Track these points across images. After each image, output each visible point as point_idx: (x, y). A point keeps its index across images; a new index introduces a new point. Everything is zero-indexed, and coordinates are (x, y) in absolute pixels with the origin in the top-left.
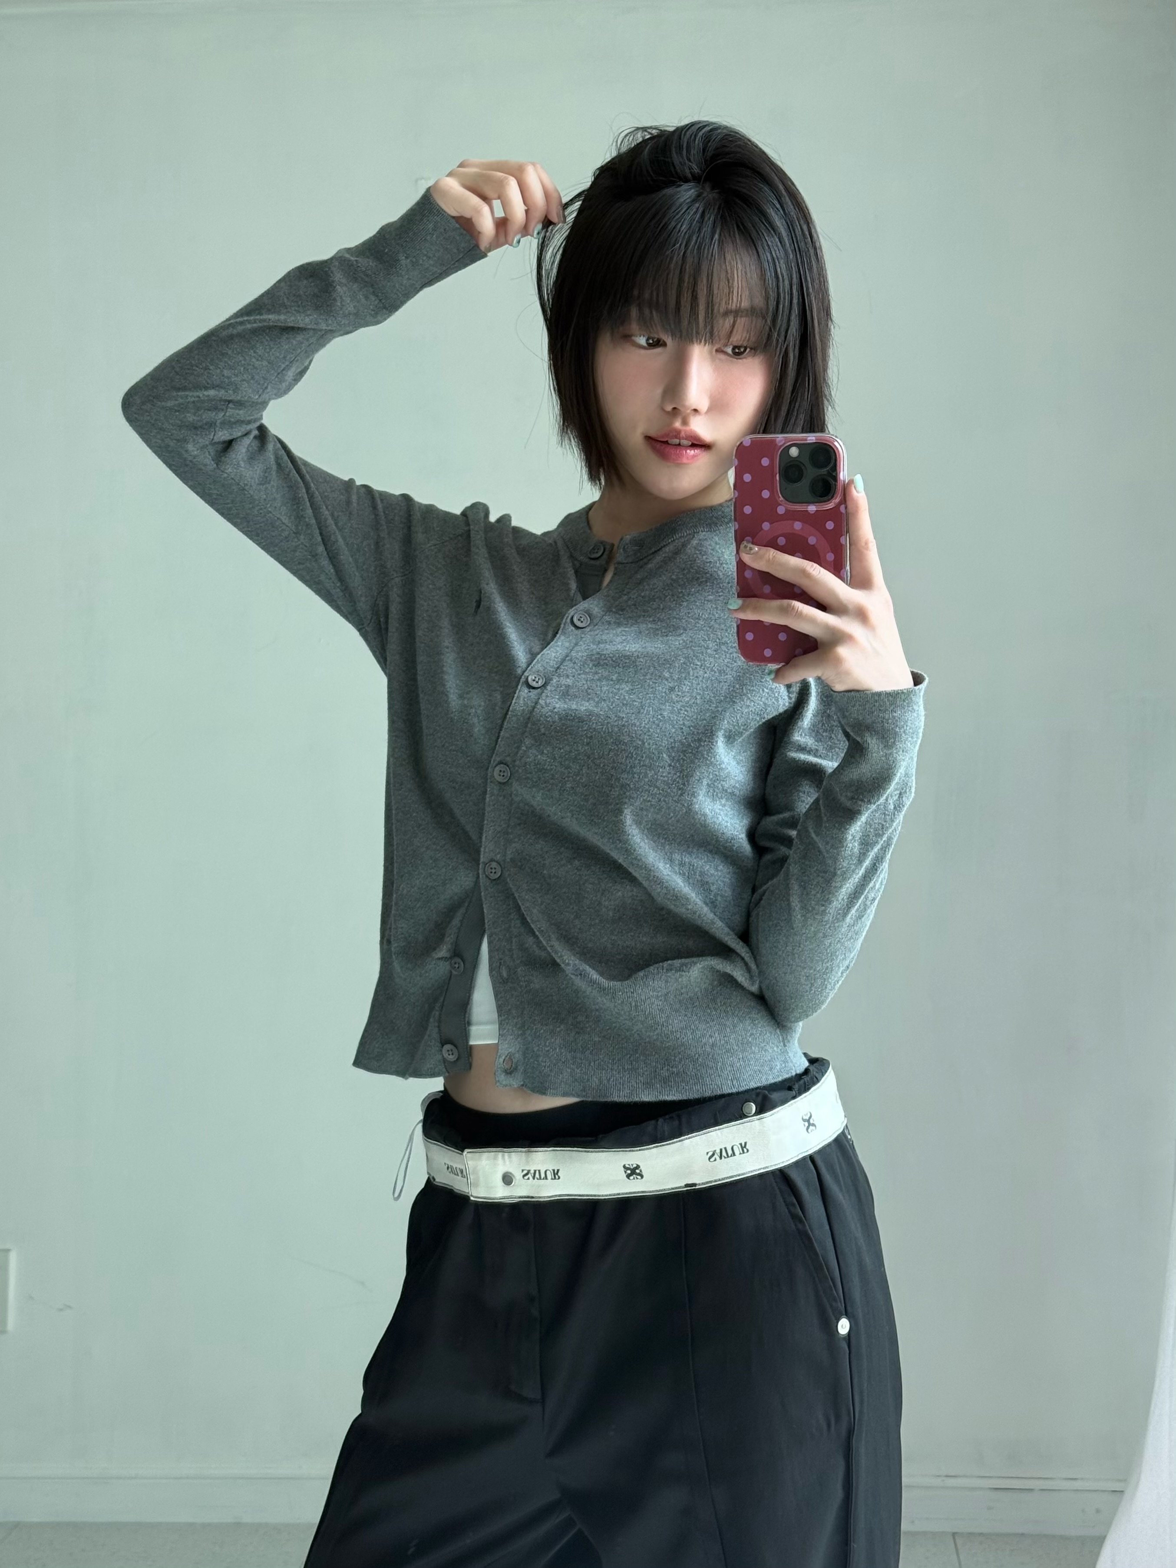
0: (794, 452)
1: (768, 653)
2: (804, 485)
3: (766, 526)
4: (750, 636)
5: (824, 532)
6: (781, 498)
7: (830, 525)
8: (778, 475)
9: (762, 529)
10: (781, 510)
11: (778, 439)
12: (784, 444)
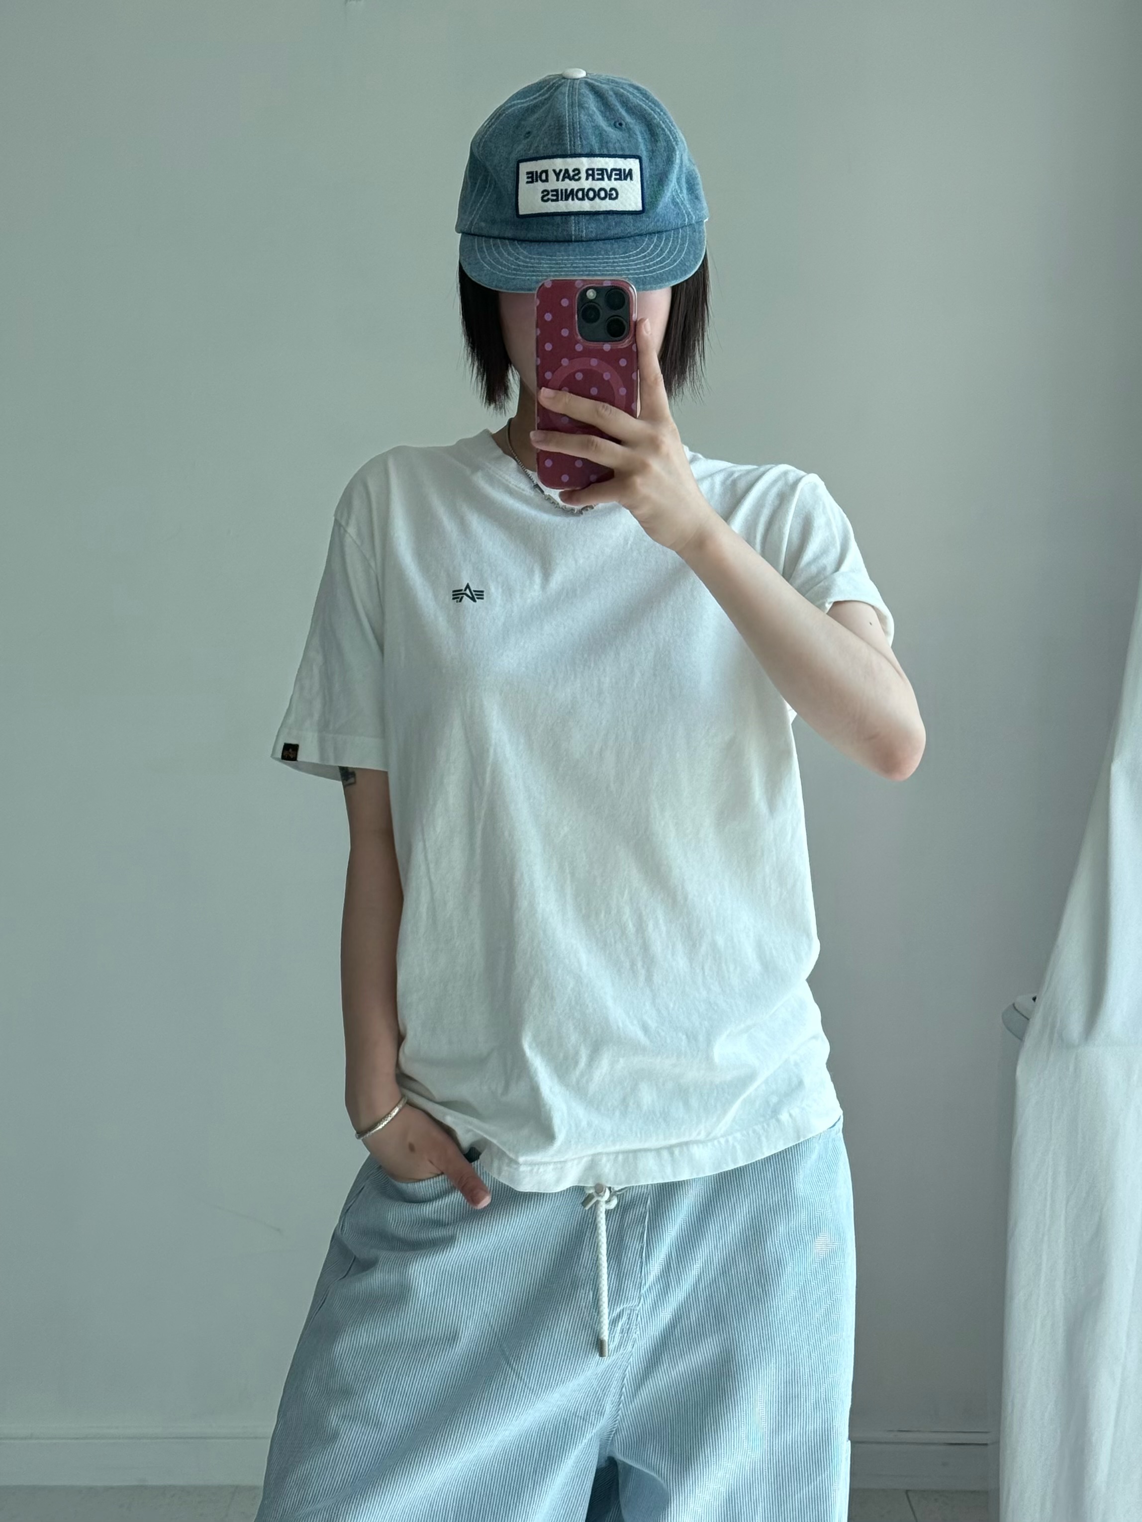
0: (591, 294)
1: (565, 478)
2: (600, 326)
3: (565, 362)
4: (548, 463)
5: (618, 368)
6: (580, 337)
7: (623, 363)
8: (576, 316)
9: (561, 365)
10: (579, 348)
11: (577, 282)
12: (583, 286)
